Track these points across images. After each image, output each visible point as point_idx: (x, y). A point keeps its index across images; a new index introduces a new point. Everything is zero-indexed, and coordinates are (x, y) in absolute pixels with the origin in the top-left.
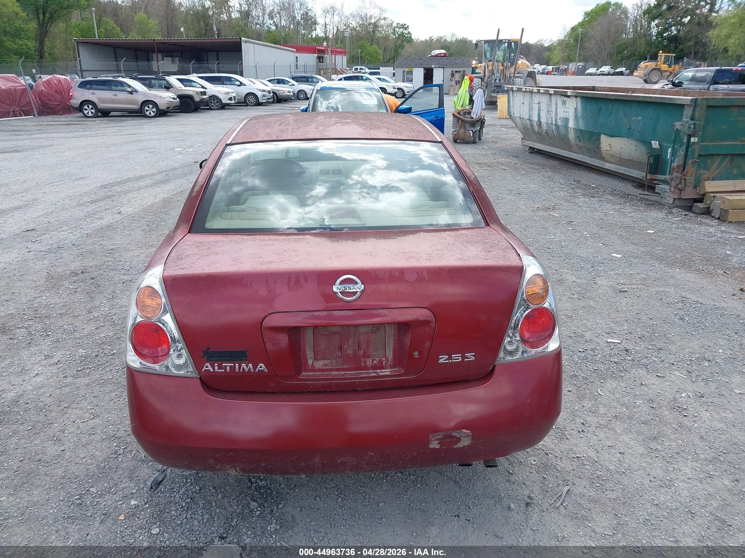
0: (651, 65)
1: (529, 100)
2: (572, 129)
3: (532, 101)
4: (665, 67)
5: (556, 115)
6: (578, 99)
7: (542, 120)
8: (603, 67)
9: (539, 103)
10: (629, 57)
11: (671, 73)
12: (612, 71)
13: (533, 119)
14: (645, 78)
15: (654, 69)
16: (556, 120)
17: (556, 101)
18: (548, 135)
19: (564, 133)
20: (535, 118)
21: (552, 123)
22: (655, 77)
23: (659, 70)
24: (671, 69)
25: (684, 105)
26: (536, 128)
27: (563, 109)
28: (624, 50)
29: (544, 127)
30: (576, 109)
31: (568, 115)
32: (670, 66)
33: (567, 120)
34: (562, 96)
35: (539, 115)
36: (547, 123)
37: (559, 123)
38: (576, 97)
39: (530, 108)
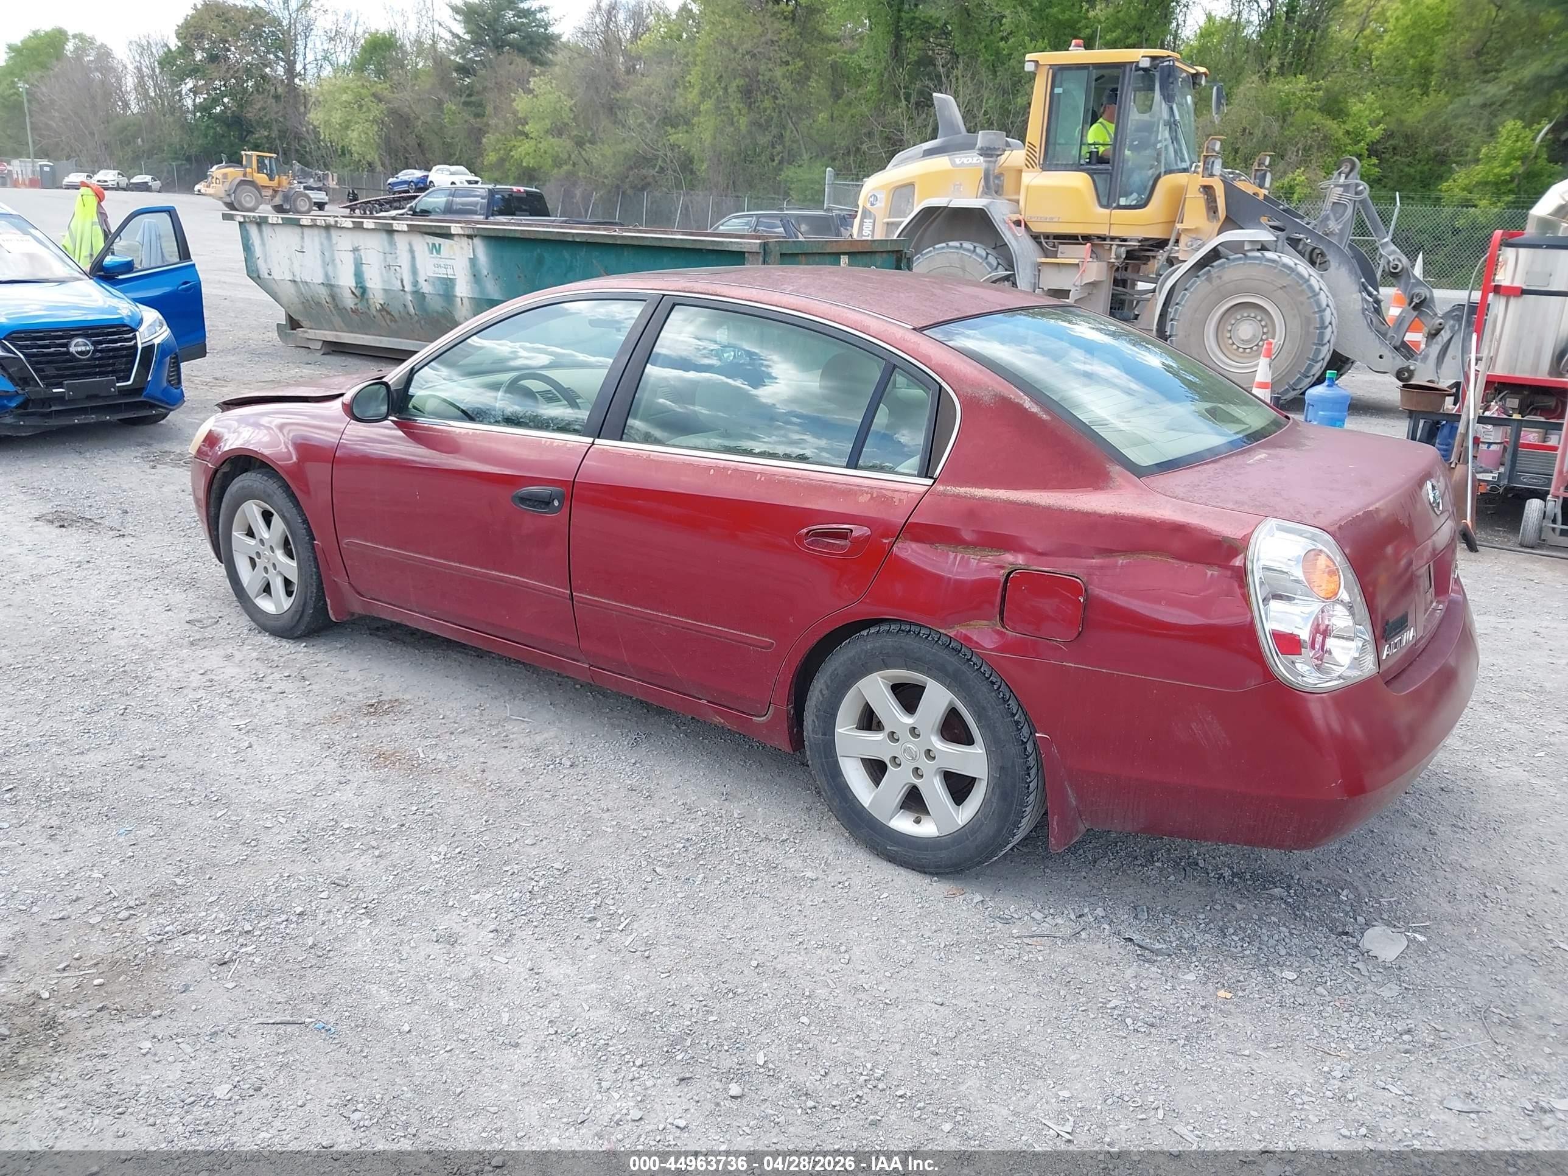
0: (234, 173)
1: (322, 244)
2: (465, 301)
3: (331, 246)
4: (262, 179)
5: (414, 271)
6: (477, 241)
7: (369, 284)
8: (102, 172)
9: (355, 250)
10: (150, 154)
11: (275, 191)
12: (124, 181)
13: (341, 283)
14: (228, 200)
15: (243, 183)
16: (415, 283)
17: (410, 245)
18: (389, 313)
19: (440, 310)
20: (346, 280)
21: (403, 290)
22: (248, 199)
23: (252, 183)
24: (274, 184)
25: (743, 253)
26: (349, 302)
27: (436, 261)
28: (135, 137)
29: (377, 297)
30: (473, 261)
31: (450, 271)
32: (271, 179)
33: (448, 284)
34: (427, 236)
35: (359, 275)
36: (385, 290)
37: (426, 288)
38: (470, 237)
39: (327, 259)
